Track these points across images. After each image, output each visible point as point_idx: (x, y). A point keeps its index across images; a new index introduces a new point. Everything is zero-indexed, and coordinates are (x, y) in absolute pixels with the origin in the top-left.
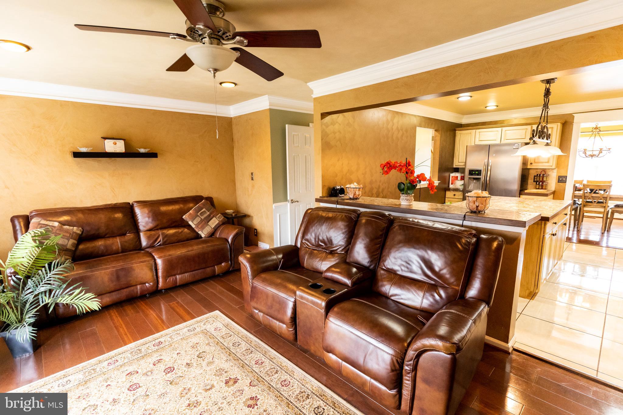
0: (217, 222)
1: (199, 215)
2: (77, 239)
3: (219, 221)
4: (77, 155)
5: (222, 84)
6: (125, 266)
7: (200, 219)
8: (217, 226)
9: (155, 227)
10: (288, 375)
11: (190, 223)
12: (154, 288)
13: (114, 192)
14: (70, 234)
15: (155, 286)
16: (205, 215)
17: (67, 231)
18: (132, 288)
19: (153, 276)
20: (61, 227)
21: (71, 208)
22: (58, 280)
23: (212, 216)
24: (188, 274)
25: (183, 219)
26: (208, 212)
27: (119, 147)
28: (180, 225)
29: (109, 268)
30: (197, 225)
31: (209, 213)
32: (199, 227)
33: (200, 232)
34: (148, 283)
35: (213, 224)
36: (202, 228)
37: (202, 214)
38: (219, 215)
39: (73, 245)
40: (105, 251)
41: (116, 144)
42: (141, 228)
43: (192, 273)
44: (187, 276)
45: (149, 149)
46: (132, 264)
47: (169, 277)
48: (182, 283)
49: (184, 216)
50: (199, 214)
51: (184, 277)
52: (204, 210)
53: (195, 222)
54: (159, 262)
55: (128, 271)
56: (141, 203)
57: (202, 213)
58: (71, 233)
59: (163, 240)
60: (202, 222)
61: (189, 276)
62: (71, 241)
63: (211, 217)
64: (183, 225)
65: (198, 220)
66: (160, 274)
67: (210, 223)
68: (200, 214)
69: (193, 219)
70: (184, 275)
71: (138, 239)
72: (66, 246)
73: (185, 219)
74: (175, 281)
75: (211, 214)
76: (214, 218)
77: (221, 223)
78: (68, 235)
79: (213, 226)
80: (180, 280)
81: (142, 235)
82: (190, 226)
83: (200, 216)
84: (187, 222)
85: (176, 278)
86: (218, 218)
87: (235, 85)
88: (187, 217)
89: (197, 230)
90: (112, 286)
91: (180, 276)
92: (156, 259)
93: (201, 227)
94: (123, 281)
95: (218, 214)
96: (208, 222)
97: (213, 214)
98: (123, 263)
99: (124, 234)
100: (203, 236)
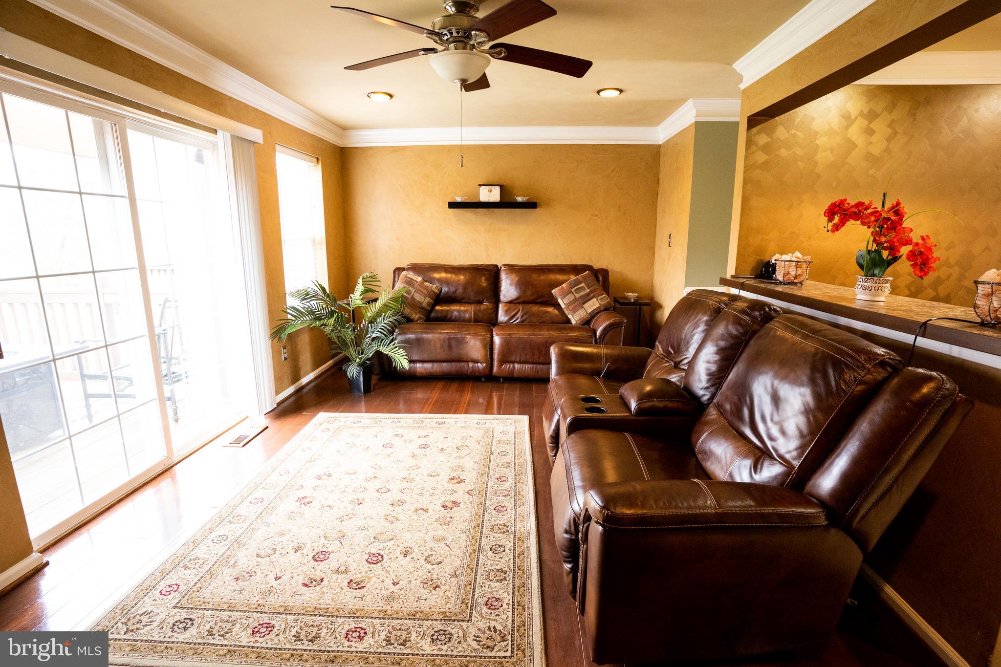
0: (597, 305)
1: (574, 292)
2: (434, 298)
3: (600, 304)
4: (453, 205)
5: (601, 93)
6: (459, 336)
7: (573, 297)
8: (596, 311)
9: (516, 299)
10: (514, 504)
11: (560, 301)
12: (487, 371)
13: (487, 252)
14: (428, 291)
15: (488, 368)
16: (582, 293)
17: (426, 288)
18: (463, 364)
19: (486, 355)
20: (423, 283)
21: (438, 265)
22: (387, 331)
23: (592, 295)
24: (529, 366)
25: (552, 294)
26: (588, 288)
27: (494, 195)
28: (548, 303)
29: (443, 333)
30: (568, 305)
31: (588, 290)
32: (571, 308)
33: (570, 316)
34: (480, 363)
35: (590, 307)
36: (574, 311)
37: (577, 291)
38: (604, 295)
39: (429, 304)
40: (458, 317)
41: (491, 191)
42: (502, 298)
43: (534, 366)
44: (528, 367)
45: (527, 198)
46: (466, 334)
47: (505, 363)
48: (520, 375)
49: (554, 290)
50: (573, 290)
51: (524, 368)
52: (583, 285)
53: (566, 301)
54: (497, 340)
55: (460, 342)
56: (509, 267)
57: (577, 289)
58: (430, 290)
59: (522, 317)
60: (575, 302)
61: (531, 369)
62: (428, 300)
63: (589, 297)
64: (552, 302)
65: (570, 298)
66: (496, 356)
67: (586, 305)
68: (575, 290)
69: (564, 295)
70: (524, 365)
71: (494, 311)
72: (422, 303)
73: (554, 295)
74: (511, 370)
75: (591, 292)
76: (594, 299)
77: (602, 308)
78: (426, 293)
79: (590, 311)
80: (519, 371)
81: (501, 306)
82: (559, 305)
83: (575, 294)
84: (557, 299)
85: (514, 367)
86: (600, 299)
87: (618, 92)
88: (557, 291)
89: (566, 312)
90: (442, 355)
91: (519, 366)
92: (494, 335)
93: (573, 309)
94: (455, 354)
95: (602, 294)
96: (584, 303)
97: (594, 294)
98: (458, 330)
99: (481, 302)
100: (573, 322)
